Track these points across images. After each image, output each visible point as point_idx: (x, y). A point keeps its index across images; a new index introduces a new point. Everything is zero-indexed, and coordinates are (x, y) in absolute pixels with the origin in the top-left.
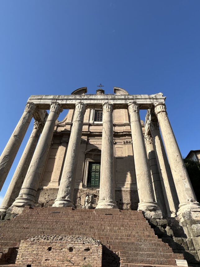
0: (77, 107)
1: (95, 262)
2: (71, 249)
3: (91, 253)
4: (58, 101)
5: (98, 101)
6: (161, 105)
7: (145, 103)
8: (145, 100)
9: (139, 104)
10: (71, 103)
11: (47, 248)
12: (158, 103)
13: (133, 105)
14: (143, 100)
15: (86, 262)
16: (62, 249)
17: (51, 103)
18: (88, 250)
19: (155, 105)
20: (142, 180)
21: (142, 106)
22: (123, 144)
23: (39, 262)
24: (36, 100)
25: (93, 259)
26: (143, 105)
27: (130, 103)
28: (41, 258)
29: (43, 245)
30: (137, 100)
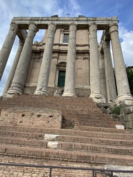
0: (49, 27)
1: (56, 124)
2: (39, 116)
3: (54, 119)
4: (34, 22)
5: (66, 22)
6: (115, 26)
7: (103, 24)
8: (102, 22)
9: (97, 25)
10: (45, 23)
11: (21, 115)
12: (112, 24)
13: (93, 25)
14: (101, 22)
15: (49, 124)
16: (32, 116)
17: (29, 23)
18: (51, 116)
19: (110, 26)
20: (94, 80)
21: (99, 26)
22: (82, 59)
23: (15, 123)
24: (18, 21)
25: (55, 122)
26: (101, 26)
27: (91, 23)
28: (17, 121)
29: (18, 113)
30: (96, 22)
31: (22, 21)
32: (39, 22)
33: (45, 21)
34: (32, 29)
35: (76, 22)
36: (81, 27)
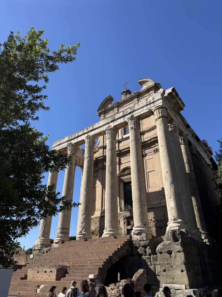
1: (53, 277)
2: (45, 272)
3: (52, 273)
4: (71, 142)
5: (101, 128)
6: (158, 110)
8: (142, 110)
9: (137, 117)
10: (81, 140)
11: (37, 272)
12: (154, 108)
13: (130, 121)
15: (50, 277)
16: (42, 272)
17: (66, 146)
19: (153, 111)
22: (153, 153)
23: (34, 278)
24: (57, 147)
26: (142, 116)
27: (128, 119)
30: (134, 113)
31: (61, 146)
32: (76, 141)
33: (81, 137)
34: (70, 153)
35: (112, 123)
36: (121, 126)
